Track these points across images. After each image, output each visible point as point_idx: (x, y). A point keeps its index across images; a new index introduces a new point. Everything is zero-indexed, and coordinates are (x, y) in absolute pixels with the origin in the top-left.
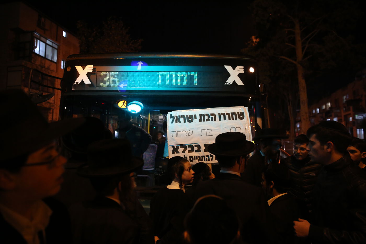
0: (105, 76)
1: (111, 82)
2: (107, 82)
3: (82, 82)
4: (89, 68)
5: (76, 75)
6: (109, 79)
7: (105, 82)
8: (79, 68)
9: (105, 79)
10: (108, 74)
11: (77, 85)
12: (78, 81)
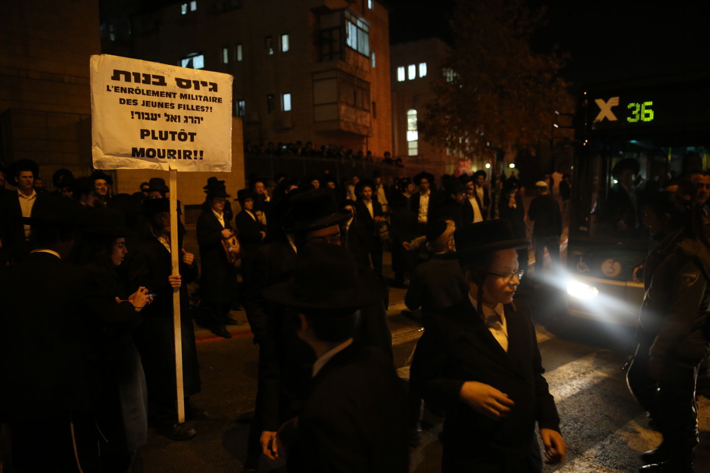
0: (634, 108)
1: (643, 116)
2: (637, 117)
3: (605, 119)
4: (614, 101)
5: (598, 110)
6: (640, 112)
7: (633, 117)
8: (600, 102)
9: (634, 113)
10: (638, 106)
11: (599, 122)
12: (600, 117)
